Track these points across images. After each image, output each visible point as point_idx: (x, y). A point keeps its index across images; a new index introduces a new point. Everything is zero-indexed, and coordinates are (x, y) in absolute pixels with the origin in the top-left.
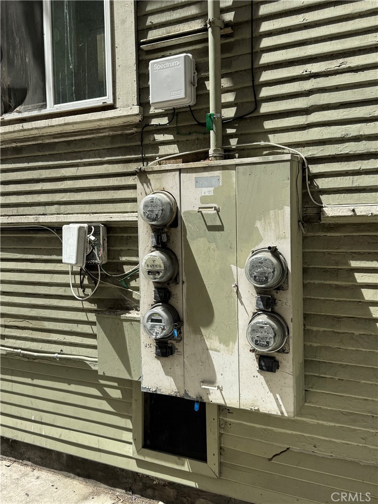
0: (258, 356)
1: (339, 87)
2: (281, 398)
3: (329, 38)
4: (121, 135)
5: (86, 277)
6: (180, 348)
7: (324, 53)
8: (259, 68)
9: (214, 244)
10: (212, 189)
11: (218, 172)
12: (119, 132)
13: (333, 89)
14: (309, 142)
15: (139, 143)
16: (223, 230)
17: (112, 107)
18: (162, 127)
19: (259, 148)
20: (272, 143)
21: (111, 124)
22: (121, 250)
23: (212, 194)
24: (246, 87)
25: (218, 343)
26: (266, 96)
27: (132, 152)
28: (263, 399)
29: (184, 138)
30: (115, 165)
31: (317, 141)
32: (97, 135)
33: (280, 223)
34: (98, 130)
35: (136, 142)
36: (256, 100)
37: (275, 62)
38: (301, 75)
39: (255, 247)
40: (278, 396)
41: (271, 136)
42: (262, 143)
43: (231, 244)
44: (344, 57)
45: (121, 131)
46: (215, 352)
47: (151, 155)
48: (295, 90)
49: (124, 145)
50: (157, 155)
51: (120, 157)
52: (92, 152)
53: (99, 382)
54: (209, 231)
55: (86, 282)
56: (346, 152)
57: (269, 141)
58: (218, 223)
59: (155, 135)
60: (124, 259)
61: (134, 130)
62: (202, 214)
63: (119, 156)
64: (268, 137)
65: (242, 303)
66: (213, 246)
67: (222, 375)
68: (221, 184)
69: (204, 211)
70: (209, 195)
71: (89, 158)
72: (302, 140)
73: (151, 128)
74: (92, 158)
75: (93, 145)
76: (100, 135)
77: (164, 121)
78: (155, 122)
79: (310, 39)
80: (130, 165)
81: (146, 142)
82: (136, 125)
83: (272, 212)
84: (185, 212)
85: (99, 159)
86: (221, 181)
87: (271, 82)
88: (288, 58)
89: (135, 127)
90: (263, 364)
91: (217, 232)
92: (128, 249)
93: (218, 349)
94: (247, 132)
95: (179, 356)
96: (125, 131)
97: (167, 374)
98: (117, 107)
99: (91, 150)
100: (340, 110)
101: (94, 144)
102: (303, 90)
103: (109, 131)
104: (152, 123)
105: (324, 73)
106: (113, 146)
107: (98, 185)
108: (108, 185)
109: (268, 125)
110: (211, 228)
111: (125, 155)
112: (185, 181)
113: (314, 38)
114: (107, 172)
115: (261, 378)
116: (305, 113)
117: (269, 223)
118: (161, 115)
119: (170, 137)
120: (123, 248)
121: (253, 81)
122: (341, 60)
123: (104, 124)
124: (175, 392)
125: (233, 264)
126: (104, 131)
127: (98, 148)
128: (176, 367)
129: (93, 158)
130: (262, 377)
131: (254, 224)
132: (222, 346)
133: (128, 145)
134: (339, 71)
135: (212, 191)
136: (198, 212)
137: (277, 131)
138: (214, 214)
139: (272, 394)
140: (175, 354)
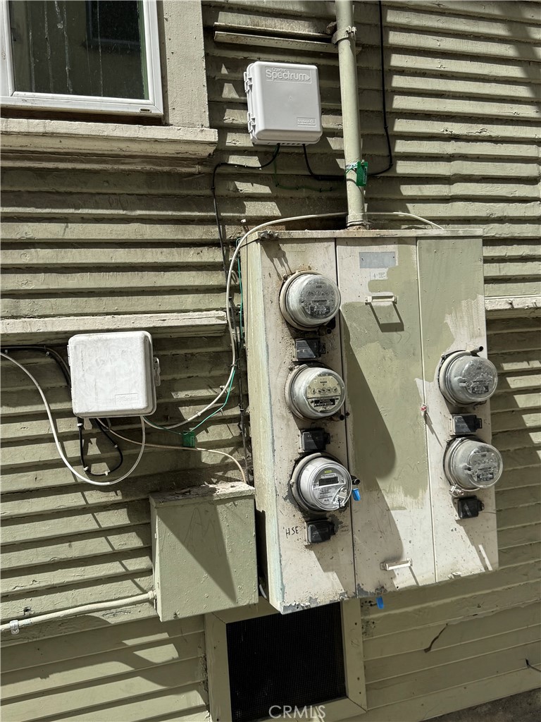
0: (456, 501)
1: (481, 157)
2: (484, 548)
3: (467, 97)
4: (168, 174)
5: (94, 440)
6: (346, 521)
7: (465, 113)
8: (391, 113)
9: (391, 350)
10: (385, 270)
11: (393, 246)
12: (166, 169)
13: (475, 158)
14: (454, 219)
15: (208, 192)
16: (403, 330)
17: (159, 121)
18: (251, 171)
19: (395, 220)
20: (412, 215)
21: (149, 151)
22: (174, 380)
23: (386, 278)
24: (375, 135)
25: (403, 496)
26: (404, 153)
27: (194, 206)
28: (464, 558)
29: (287, 194)
30: (158, 226)
31: (462, 218)
32: (116, 167)
33: (474, 316)
34: (117, 158)
35: (200, 189)
36: (390, 155)
37: (412, 110)
38: (441, 134)
39: (445, 350)
40: (481, 547)
41: (409, 206)
42: (401, 214)
43: (414, 349)
44: (483, 123)
45: (170, 166)
46: (400, 511)
47: (231, 214)
48: (436, 152)
49: (177, 192)
50: (243, 215)
51: (170, 213)
52: (101, 196)
53: (125, 644)
54: (382, 332)
55: (94, 450)
56: (493, 235)
57: (408, 212)
58: (396, 320)
59: (238, 184)
60: (182, 395)
61: (197, 169)
62: (371, 307)
63: (167, 210)
64: (406, 207)
65: (433, 431)
66: (389, 353)
67: (410, 542)
68: (397, 264)
69: (375, 303)
70: (381, 279)
71: (97, 208)
72: (447, 215)
73: (230, 170)
74: (102, 208)
75: (106, 184)
76: (122, 167)
77: (254, 162)
78: (234, 160)
79: (449, 92)
80: (190, 227)
81: (221, 191)
82: (201, 161)
83: (464, 303)
84: (346, 306)
85: (121, 212)
86: (397, 259)
87: (407, 134)
88: (426, 109)
89: (199, 164)
90: (467, 508)
91: (395, 333)
92: (189, 377)
93: (403, 505)
94: (379, 196)
95: (345, 533)
96: (178, 168)
97: (326, 568)
98: (171, 122)
99: (99, 194)
100: (483, 184)
101: (107, 182)
102: (445, 153)
103: (143, 162)
104: (231, 162)
105: (464, 137)
106: (153, 192)
107: (119, 261)
108: (144, 261)
109: (408, 190)
110: (386, 328)
111: (180, 210)
112: (344, 257)
113: (453, 92)
114: (139, 237)
115: (461, 529)
116: (447, 182)
117: (461, 318)
118: (245, 151)
119: (265, 190)
120: (177, 376)
121: (386, 129)
122: (481, 126)
123: (135, 148)
124: (341, 595)
125: (418, 377)
126: (131, 160)
127: (117, 191)
128: (342, 553)
129: (107, 209)
130: (462, 527)
131: (444, 320)
132: (409, 499)
133: (185, 192)
134: (480, 138)
135: (386, 274)
136: (366, 304)
137: (415, 199)
138: (388, 307)
139: (474, 547)
140: (338, 533)
